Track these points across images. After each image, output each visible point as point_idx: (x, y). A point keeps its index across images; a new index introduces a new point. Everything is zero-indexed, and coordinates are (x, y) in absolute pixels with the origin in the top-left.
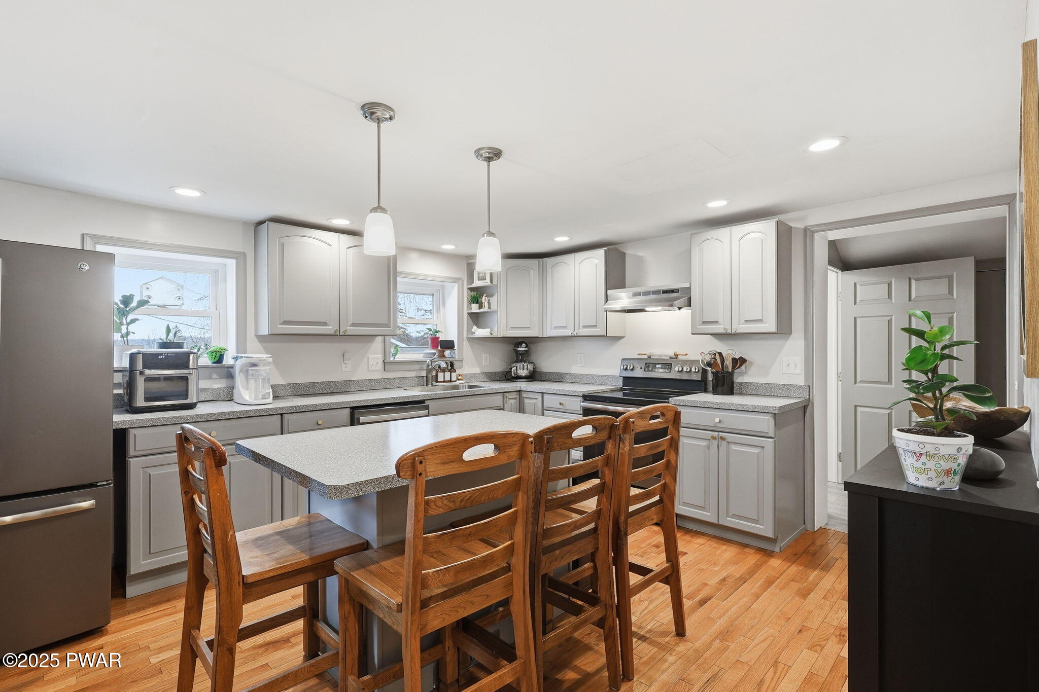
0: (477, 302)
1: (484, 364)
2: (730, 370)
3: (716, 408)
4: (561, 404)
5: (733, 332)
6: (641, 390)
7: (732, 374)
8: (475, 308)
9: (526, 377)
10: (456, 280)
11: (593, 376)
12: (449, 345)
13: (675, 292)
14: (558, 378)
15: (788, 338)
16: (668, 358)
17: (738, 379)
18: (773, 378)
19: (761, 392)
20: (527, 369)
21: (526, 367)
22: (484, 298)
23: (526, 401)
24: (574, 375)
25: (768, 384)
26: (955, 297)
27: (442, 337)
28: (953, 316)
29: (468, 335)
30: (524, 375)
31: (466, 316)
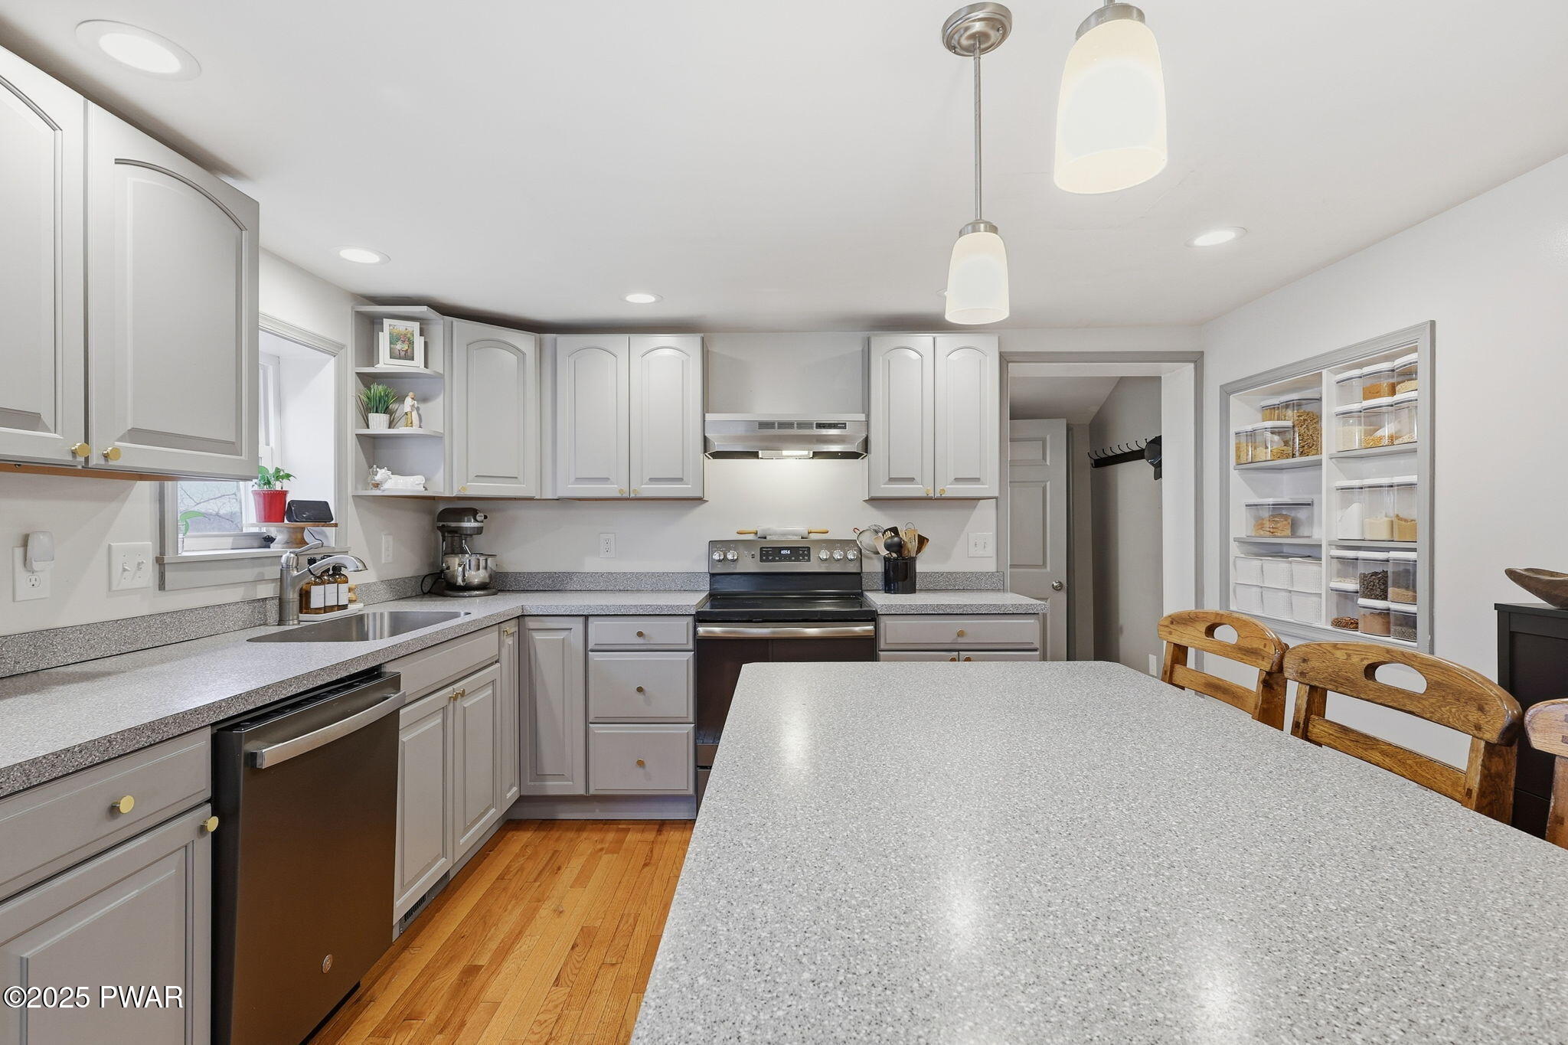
0: (386, 411)
1: (383, 562)
2: (913, 554)
3: (957, 614)
4: (640, 634)
5: (938, 495)
6: (771, 594)
7: (913, 560)
8: (378, 423)
9: (482, 587)
10: (333, 349)
11: (638, 576)
12: (319, 513)
13: (840, 428)
14: (553, 583)
15: (975, 507)
16: (798, 538)
17: (921, 567)
18: (957, 563)
19: (942, 585)
20: (486, 568)
21: (482, 563)
22: (409, 401)
23: (538, 636)
24: (592, 575)
25: (951, 574)
26: (1048, 463)
27: (296, 493)
28: (1046, 486)
29: (356, 488)
30: (476, 581)
31: (351, 443)
